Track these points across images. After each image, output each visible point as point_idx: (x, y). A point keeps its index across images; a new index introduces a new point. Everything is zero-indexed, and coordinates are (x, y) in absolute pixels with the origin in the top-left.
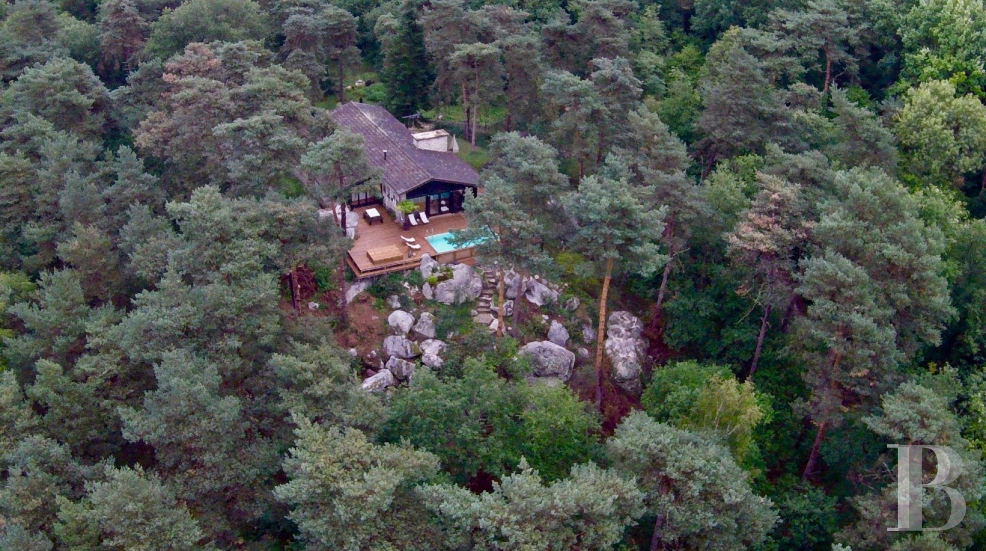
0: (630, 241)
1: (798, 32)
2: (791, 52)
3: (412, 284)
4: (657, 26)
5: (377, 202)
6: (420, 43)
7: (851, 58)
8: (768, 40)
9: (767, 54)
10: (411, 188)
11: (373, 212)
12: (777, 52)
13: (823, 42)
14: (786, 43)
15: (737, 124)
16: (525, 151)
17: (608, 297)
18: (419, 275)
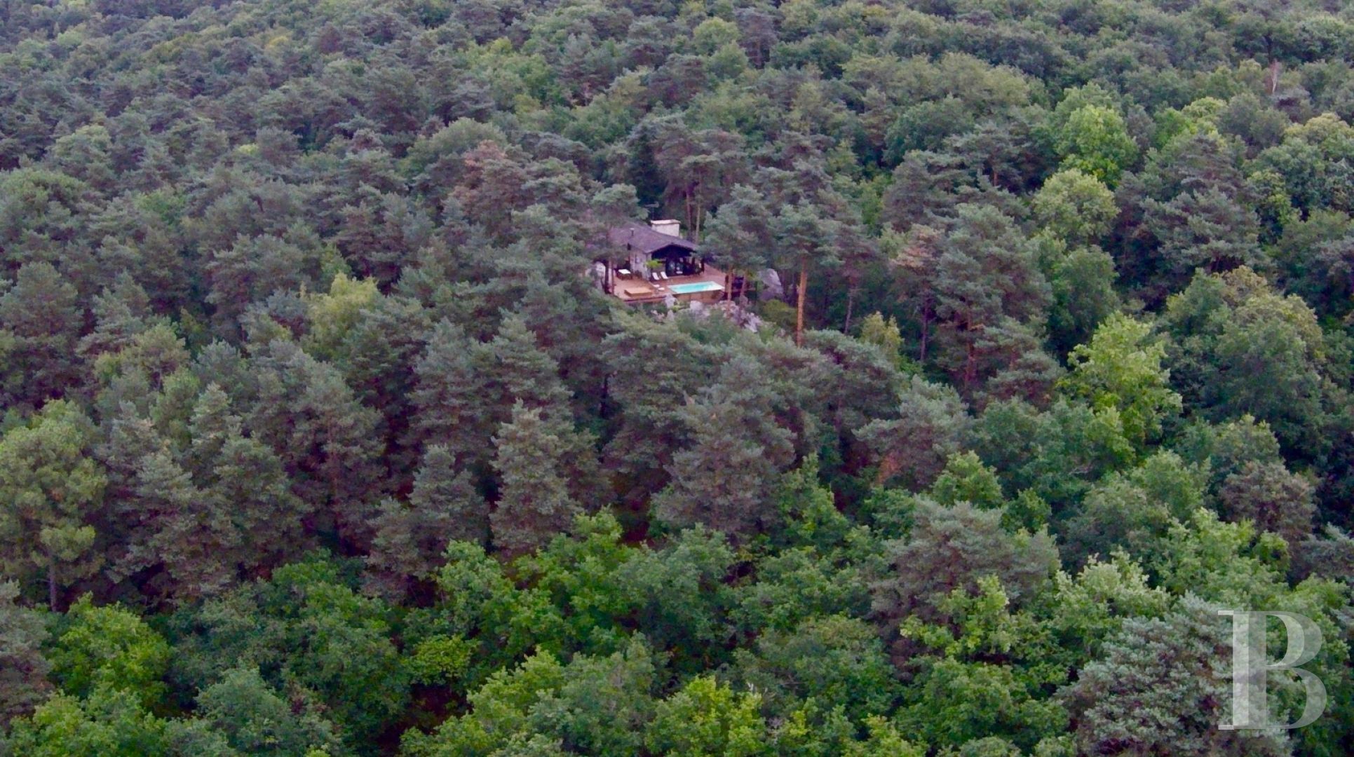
0: (815, 245)
1: (969, 149)
2: (962, 166)
3: (659, 312)
4: (852, 157)
5: (627, 266)
6: (651, 159)
7: (1014, 171)
8: (943, 159)
9: (941, 169)
10: (656, 248)
11: (624, 272)
12: (949, 167)
13: (987, 156)
14: (958, 159)
15: (909, 211)
16: (745, 195)
17: (804, 307)
18: (665, 306)
